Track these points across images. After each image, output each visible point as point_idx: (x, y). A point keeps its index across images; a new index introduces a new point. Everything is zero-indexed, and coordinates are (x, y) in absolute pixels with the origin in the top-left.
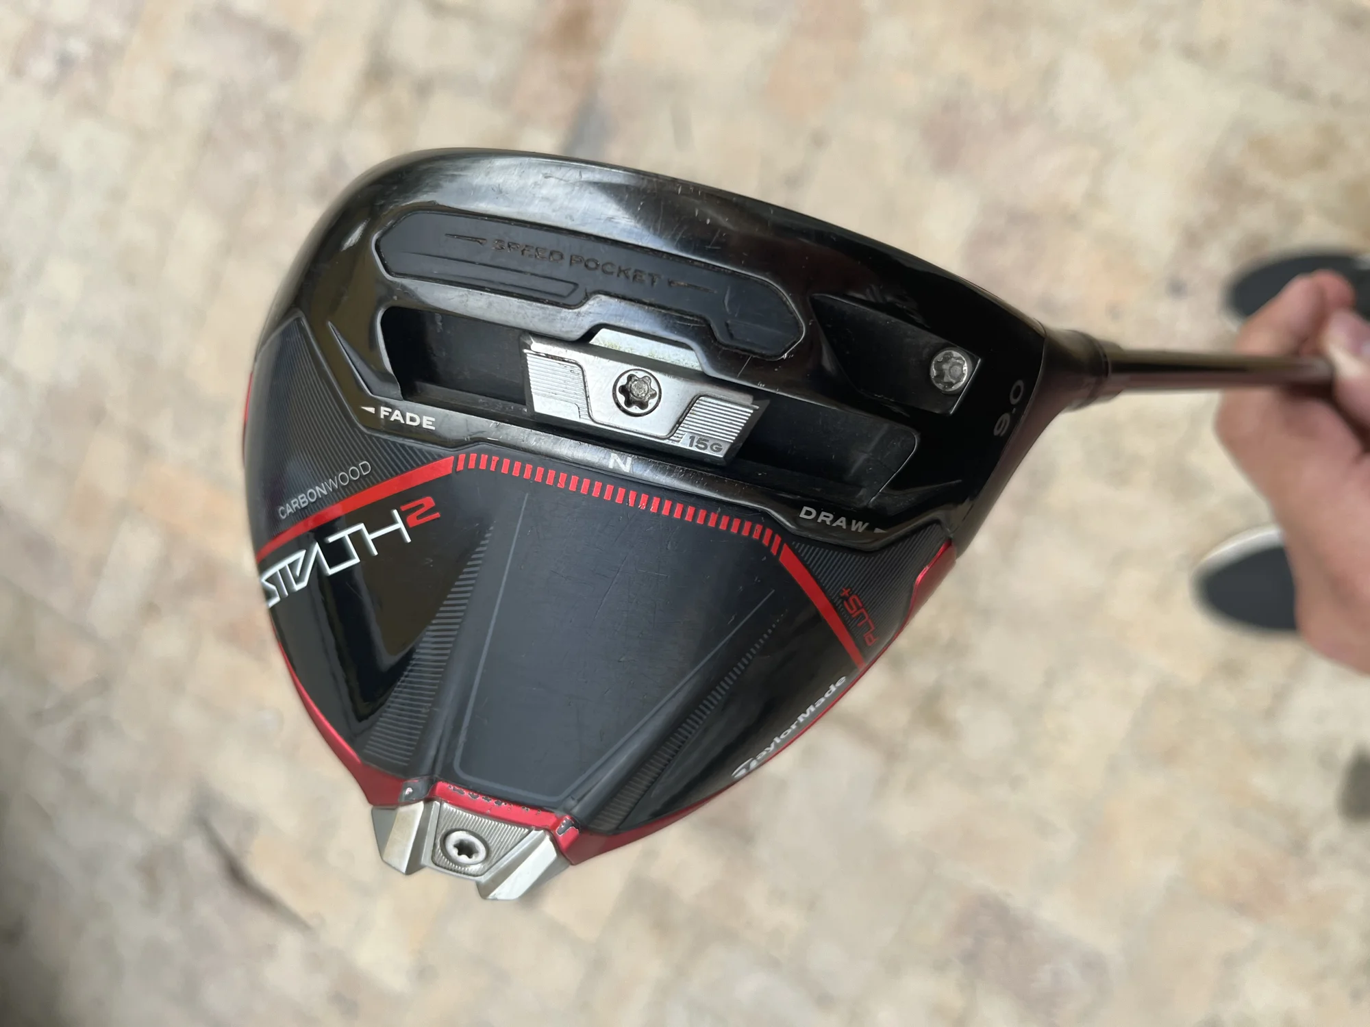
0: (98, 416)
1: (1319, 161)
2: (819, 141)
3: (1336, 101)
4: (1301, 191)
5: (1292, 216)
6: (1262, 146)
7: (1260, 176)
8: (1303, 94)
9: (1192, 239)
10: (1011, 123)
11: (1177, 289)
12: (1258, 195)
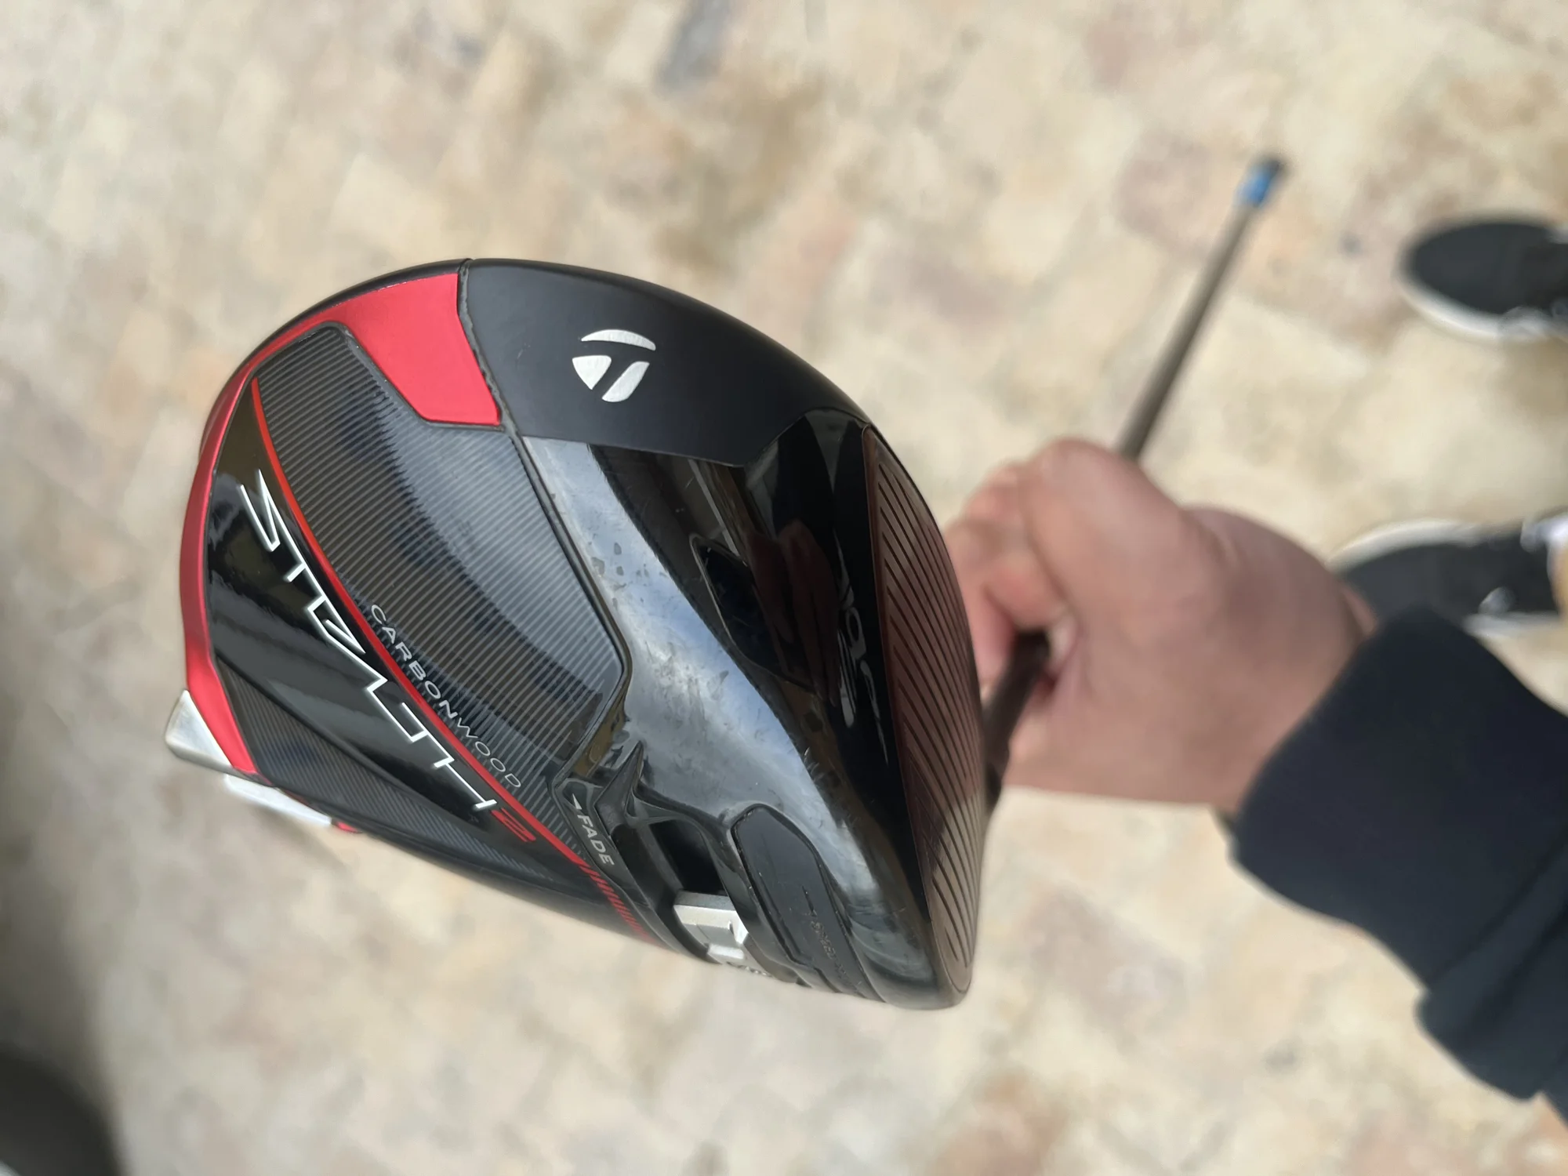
0: (139, 290)
1: (1526, 115)
2: (969, 41)
3: (1554, 48)
4: (1501, 147)
5: (1488, 174)
6: (1465, 92)
7: (1459, 126)
8: (1518, 36)
9: (1375, 191)
10: (1188, 38)
11: (1351, 246)
12: (1452, 147)
